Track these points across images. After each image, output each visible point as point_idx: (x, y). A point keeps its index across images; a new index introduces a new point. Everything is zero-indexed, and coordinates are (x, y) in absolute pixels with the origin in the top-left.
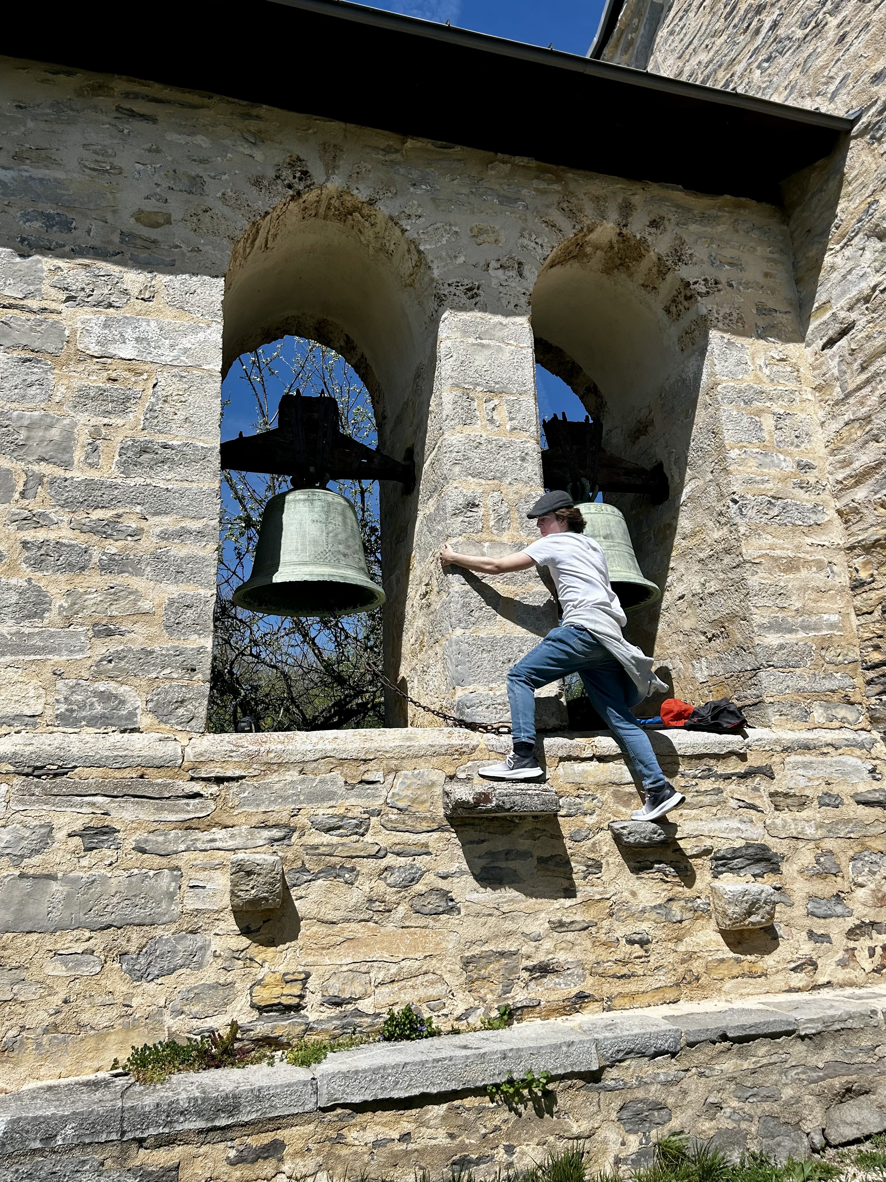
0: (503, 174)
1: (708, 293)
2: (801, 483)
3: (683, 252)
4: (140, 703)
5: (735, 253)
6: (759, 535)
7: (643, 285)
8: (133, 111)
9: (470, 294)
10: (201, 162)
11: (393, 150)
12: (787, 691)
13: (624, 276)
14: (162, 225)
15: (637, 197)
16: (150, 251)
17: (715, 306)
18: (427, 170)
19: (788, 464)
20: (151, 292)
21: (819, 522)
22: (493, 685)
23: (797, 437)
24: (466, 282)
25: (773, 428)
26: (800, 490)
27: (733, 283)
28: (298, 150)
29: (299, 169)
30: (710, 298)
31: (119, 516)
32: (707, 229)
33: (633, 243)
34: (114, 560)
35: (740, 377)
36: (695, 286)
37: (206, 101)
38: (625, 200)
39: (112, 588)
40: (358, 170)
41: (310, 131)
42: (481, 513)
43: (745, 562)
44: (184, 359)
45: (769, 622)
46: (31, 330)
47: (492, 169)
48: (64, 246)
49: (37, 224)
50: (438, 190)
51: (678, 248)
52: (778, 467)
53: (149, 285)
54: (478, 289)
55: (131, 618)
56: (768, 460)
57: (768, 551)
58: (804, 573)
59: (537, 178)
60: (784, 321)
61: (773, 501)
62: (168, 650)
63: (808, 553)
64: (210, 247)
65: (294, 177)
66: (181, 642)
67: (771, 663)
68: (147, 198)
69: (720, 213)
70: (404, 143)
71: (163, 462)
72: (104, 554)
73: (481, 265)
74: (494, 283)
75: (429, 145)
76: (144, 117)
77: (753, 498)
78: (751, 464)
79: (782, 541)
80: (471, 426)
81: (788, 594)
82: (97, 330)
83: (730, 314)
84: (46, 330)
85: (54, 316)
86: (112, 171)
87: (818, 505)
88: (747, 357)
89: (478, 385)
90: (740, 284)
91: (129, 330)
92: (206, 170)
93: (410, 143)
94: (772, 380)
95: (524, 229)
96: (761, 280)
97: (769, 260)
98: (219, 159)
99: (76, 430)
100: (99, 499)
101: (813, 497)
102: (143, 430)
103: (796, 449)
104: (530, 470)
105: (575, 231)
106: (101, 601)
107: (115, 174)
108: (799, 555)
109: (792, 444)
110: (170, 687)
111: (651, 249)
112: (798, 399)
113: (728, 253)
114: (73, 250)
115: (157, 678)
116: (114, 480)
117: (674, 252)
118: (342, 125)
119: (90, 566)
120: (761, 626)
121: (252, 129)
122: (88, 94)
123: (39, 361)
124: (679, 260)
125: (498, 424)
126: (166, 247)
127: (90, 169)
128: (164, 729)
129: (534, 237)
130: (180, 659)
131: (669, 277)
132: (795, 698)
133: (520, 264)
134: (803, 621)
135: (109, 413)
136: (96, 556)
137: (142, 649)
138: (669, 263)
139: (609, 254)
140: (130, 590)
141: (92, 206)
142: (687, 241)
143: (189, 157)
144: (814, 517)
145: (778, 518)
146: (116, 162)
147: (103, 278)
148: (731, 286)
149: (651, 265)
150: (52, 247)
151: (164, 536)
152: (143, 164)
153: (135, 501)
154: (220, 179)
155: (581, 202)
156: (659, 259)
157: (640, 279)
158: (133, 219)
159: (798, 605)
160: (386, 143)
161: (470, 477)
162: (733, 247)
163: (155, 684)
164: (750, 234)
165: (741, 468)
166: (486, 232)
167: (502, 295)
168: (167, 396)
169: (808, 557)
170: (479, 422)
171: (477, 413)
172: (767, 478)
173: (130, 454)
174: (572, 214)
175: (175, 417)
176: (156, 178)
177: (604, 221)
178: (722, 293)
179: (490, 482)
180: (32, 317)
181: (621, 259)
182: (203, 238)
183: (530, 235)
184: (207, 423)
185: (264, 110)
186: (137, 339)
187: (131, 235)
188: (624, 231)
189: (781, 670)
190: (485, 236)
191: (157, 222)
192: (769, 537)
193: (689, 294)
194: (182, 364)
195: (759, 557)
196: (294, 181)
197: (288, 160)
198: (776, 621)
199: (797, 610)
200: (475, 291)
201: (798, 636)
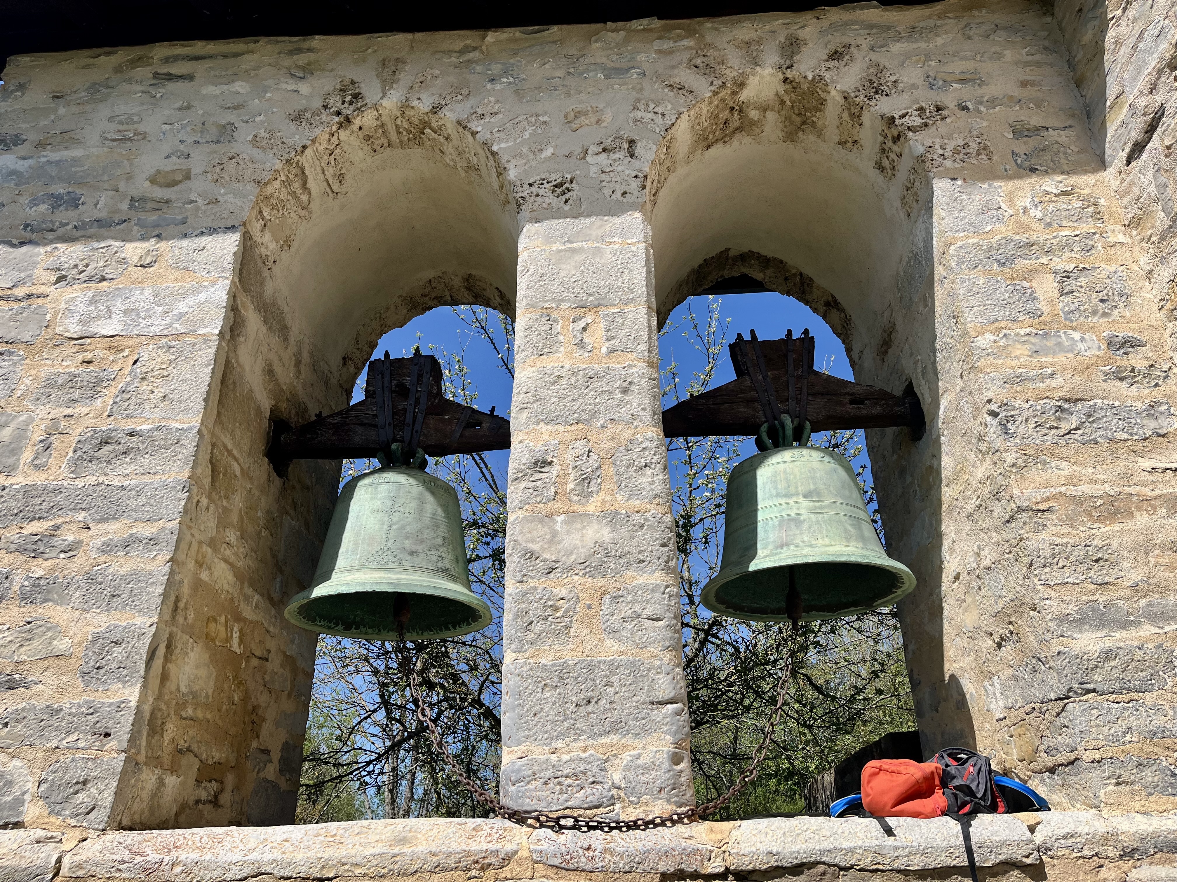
0: (613, 44)
1: (926, 125)
2: (1119, 372)
3: (882, 81)
4: (31, 786)
5: (969, 65)
6: (1045, 463)
7: (840, 143)
8: (171, 74)
9: (558, 191)
10: (234, 109)
11: (470, 49)
12: (1128, 738)
13: (812, 138)
14: (180, 182)
15: (807, 29)
16: (160, 213)
17: (938, 141)
18: (512, 61)
19: (1090, 344)
20: (153, 256)
21: (1161, 432)
22: (559, 744)
23: (1102, 301)
24: (553, 177)
25: (1056, 293)
26: (1120, 383)
27: (968, 104)
28: (351, 73)
29: (350, 92)
30: (931, 130)
31: (57, 527)
32: (920, 44)
33: (805, 87)
34: (39, 585)
35: (989, 228)
36: (903, 120)
37: (252, 46)
38: (789, 37)
39: (29, 623)
40: (422, 79)
41: (370, 51)
42: (555, 473)
43: (1021, 510)
44: (178, 326)
45: (1077, 612)
46: (11, 319)
47: (596, 41)
48: (68, 224)
49: (42, 208)
50: (523, 79)
51: (874, 78)
52: (1071, 351)
53: (151, 249)
54: (572, 182)
55: (41, 663)
56: (1050, 343)
57: (1063, 489)
58: (1142, 520)
59: (659, 38)
60: (1063, 139)
61: (1067, 406)
62: (80, 707)
63: (1146, 485)
64: (231, 195)
65: (344, 102)
66: (98, 695)
67: (1088, 686)
68: (168, 157)
69: (939, 23)
70: (484, 38)
71: (125, 453)
72: (28, 578)
73: (576, 153)
74: (593, 171)
75: (518, 34)
76: (181, 77)
77: (1027, 406)
78: (1018, 353)
79: (1090, 470)
80: (551, 355)
81: (1113, 558)
82: (82, 308)
83: (966, 146)
84: (27, 317)
85: (39, 301)
86: (135, 138)
87: (1158, 404)
88: (1000, 199)
89: (563, 301)
90: (981, 103)
91: (118, 303)
92: (239, 115)
93: (492, 37)
94: (1050, 224)
95: (639, 100)
96: (1016, 92)
97: (1026, 64)
98: (257, 101)
99: (31, 427)
100: (37, 507)
101: (1146, 391)
102: (109, 416)
103: (1105, 320)
104: (635, 405)
105: (713, 88)
106: (11, 641)
107: (138, 140)
108: (1127, 490)
109: (1094, 312)
110: (73, 760)
111: (831, 88)
112: (1100, 246)
113: (957, 67)
114: (76, 227)
115: (57, 748)
116: (60, 483)
117: (867, 84)
118: (409, 36)
119: (9, 596)
120: (1063, 619)
121: (300, 63)
122: (127, 68)
123: (11, 353)
124: (876, 93)
125: (589, 347)
126: (179, 205)
127: (112, 140)
128: (52, 824)
129: (652, 106)
130: (92, 719)
131: (866, 118)
132: (1146, 749)
133: (632, 142)
134: (1150, 605)
135: (74, 401)
136: (18, 580)
137: (47, 707)
138: (861, 99)
139: (783, 113)
140: (49, 625)
141: (106, 178)
142: (888, 65)
143: (222, 107)
144: (1152, 424)
145: (1079, 432)
146: (141, 128)
147: (101, 250)
148: (965, 108)
149: (839, 110)
150: (55, 228)
151: (107, 548)
152: (170, 124)
153: (79, 506)
154: (254, 122)
155: (722, 53)
156: (845, 98)
157: (832, 134)
158: (148, 182)
159: (1136, 576)
160: (462, 44)
161: (542, 424)
162: (964, 58)
163: (54, 758)
164: (991, 37)
165: (1000, 362)
166: (586, 114)
167: (604, 184)
168: (146, 372)
169: (1146, 491)
170: (562, 349)
171: (561, 338)
172: (1049, 371)
173: (87, 447)
174: (709, 70)
175: (152, 396)
176: (182, 136)
177: (758, 68)
178: (948, 120)
179: (570, 428)
180: (16, 305)
181: (800, 114)
182: (224, 187)
183: (648, 105)
184: (190, 397)
185: (317, 41)
186: (126, 312)
187: (143, 199)
188: (789, 74)
189: (1112, 697)
190: (583, 118)
191: (174, 180)
192: (1064, 464)
193: (896, 134)
194: (174, 332)
195: (1047, 499)
196: (343, 106)
197: (338, 87)
198: (1093, 609)
199: (1135, 586)
200: (567, 185)
201: (1142, 633)
